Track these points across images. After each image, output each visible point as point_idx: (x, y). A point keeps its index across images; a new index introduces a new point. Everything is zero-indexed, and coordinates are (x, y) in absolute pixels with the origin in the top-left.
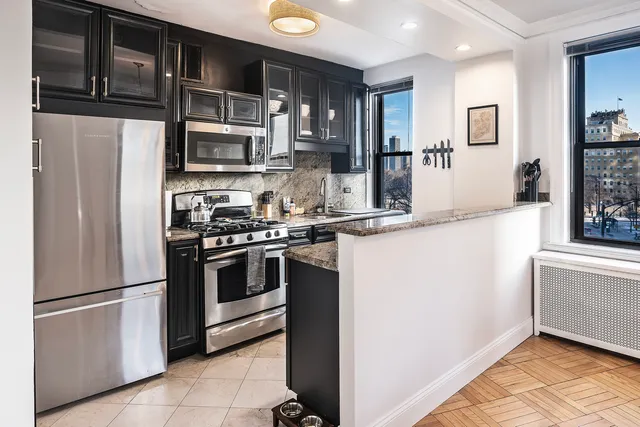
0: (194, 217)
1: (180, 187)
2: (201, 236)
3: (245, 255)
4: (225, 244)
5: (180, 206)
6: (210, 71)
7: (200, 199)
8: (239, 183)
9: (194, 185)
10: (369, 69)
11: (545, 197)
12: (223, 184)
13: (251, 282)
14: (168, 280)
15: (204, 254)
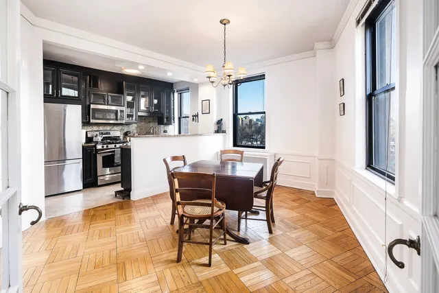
0: (94, 139)
1: (89, 129)
2: (96, 145)
3: (114, 151)
4: (105, 147)
5: (89, 136)
6: (102, 85)
7: (98, 133)
8: (115, 128)
9: (95, 128)
10: (176, 83)
11: (224, 132)
12: (108, 128)
13: (116, 161)
14: (83, 158)
15: (97, 151)
